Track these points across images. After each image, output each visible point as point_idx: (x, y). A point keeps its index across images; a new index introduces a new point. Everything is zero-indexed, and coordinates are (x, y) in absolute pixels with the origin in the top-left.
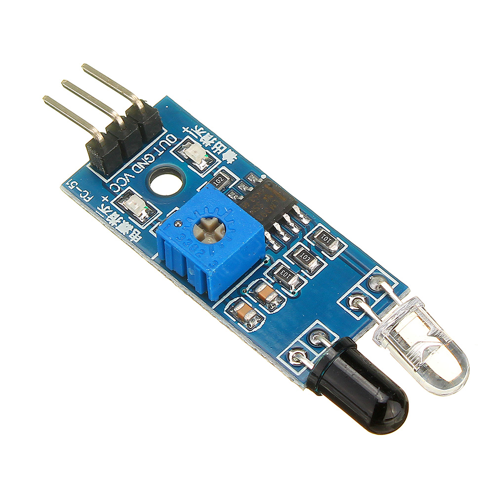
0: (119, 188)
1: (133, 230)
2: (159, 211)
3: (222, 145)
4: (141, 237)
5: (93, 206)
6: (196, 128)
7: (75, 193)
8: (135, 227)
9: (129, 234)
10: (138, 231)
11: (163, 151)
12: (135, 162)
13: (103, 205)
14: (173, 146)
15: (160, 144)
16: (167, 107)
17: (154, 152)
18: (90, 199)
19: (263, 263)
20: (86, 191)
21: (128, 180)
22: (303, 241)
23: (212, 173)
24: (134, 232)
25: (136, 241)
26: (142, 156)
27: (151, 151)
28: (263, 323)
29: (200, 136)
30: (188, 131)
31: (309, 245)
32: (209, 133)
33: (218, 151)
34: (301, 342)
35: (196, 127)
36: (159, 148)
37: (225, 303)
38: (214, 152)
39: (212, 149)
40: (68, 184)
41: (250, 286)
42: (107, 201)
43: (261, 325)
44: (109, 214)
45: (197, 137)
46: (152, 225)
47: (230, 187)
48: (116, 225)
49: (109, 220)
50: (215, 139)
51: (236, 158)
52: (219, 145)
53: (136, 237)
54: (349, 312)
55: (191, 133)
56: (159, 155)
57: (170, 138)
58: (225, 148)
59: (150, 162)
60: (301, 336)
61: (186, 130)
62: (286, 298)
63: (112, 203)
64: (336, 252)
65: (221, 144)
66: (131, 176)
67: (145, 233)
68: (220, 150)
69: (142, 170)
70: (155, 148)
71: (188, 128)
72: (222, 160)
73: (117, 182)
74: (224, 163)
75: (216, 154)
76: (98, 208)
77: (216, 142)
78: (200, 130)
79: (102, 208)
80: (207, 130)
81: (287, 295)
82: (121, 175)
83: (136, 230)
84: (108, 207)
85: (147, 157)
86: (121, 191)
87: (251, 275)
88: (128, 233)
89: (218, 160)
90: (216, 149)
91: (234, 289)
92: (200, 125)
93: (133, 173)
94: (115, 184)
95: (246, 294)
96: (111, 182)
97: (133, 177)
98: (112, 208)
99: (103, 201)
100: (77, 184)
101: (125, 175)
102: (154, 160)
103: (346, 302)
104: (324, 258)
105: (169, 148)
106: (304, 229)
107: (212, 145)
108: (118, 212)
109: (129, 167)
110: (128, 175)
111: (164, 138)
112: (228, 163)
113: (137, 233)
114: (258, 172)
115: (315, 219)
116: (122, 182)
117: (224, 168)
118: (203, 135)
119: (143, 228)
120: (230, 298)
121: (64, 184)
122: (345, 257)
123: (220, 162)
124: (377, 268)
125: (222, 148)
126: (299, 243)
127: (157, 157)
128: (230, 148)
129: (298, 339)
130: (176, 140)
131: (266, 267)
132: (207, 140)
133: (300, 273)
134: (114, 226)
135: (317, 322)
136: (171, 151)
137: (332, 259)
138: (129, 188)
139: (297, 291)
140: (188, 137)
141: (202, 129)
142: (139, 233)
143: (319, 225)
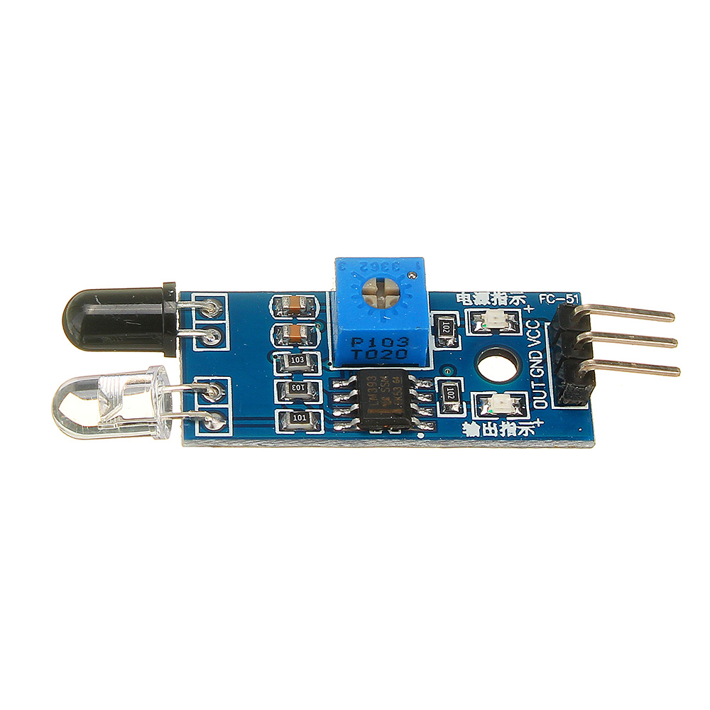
0: (530, 327)
1: (473, 302)
2: (471, 334)
3: (490, 434)
4: (458, 301)
5: (531, 297)
6: (531, 431)
8: (474, 306)
9: (471, 296)
10: (467, 304)
11: (533, 388)
12: (545, 360)
13: (524, 302)
14: (531, 401)
15: (543, 392)
16: (580, 430)
17: (540, 380)
18: (541, 299)
19: (331, 361)
20: (553, 302)
21: (531, 340)
22: (321, 407)
23: (468, 403)
24: (469, 300)
25: (458, 295)
26: (546, 370)
27: (544, 379)
28: (272, 312)
29: (519, 427)
30: (535, 423)
31: (310, 407)
32: (515, 435)
33: (487, 426)
34: (221, 322)
35: (533, 433)
36: (541, 388)
37: (323, 304)
38: (489, 423)
39: (495, 425)
40: (576, 296)
41: (319, 334)
42: (525, 309)
43: (271, 310)
44: (509, 300)
45: (521, 423)
46: (462, 319)
47: (438, 403)
48: (492, 295)
49: (502, 294)
50: (503, 435)
51: (464, 432)
52: (493, 431)
53: (462, 298)
54: (210, 378)
55: (531, 423)
56: (532, 382)
57: (542, 404)
58: (485, 434)
59: (533, 370)
60: (227, 325)
61: (538, 422)
62: (277, 347)
63: (519, 310)
64: (280, 419)
65: (493, 435)
66: (533, 345)
67: (460, 307)
68: (487, 428)
69: (530, 357)
70: (544, 385)
71: (539, 426)
72: (475, 421)
73: (537, 331)
74: (468, 420)
75: (486, 422)
76: (524, 297)
77: (499, 433)
78: (527, 432)
79: (522, 300)
80: (519, 438)
81: (279, 350)
82: (542, 339)
83: (471, 304)
84: (517, 304)
85: (540, 372)
86: (524, 326)
87: (330, 343)
88: (474, 296)
89: (478, 418)
90: (492, 426)
92: (530, 437)
93: (532, 349)
94: (536, 327)
95: (314, 325)
96: (542, 326)
97: (529, 346)
98: (513, 306)
99: (529, 306)
100: (568, 302)
101: (539, 342)
102: (531, 374)
104: (284, 407)
105: (532, 395)
106: (331, 421)
107: (499, 428)
108: (503, 306)
109: (544, 352)
110: (536, 344)
111: (548, 400)
112: (466, 423)
113: (467, 302)
114: (431, 436)
115: (331, 436)
116: (533, 333)
117: (464, 415)
118: (518, 430)
119: (466, 310)
120: (323, 311)
121: (579, 294)
122: (268, 422)
123: (473, 418)
124: (230, 434)
125: (487, 432)
126: (321, 402)
127: (532, 379)
128: (482, 438)
129: (227, 322)
130: (535, 407)
131: (325, 359)
132: (509, 428)
133: (289, 378)
134: (492, 293)
135: (227, 349)
136: (526, 393)
137: (277, 412)
138: (521, 334)
139: (275, 360)
140: (528, 417)
141: (526, 435)
142: (465, 304)
143: (322, 432)
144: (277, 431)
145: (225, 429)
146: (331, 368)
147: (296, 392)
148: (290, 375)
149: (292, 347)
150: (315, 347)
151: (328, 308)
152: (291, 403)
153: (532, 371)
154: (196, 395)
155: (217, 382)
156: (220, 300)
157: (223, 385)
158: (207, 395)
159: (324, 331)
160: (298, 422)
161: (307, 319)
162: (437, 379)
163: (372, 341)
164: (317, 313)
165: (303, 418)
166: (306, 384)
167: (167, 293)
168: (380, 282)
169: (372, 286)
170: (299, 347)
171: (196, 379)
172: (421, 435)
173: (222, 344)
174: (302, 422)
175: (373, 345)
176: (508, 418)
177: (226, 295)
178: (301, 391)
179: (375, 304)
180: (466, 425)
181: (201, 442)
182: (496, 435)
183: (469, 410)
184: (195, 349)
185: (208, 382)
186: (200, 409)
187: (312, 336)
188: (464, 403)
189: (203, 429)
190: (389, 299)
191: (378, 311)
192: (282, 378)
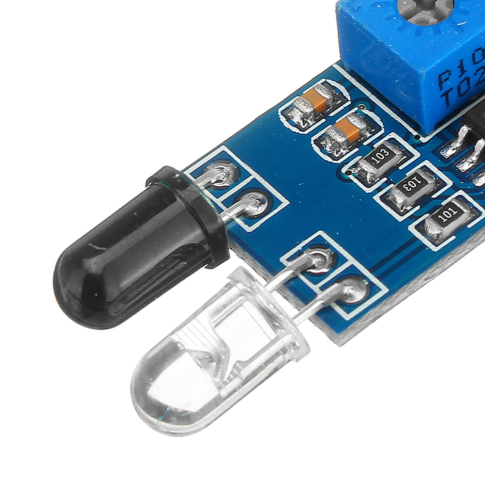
19: (415, 133)
22: (455, 188)
28: (294, 129)
31: (443, 197)
34: (248, 180)
37: (343, 81)
41: (371, 115)
43: (290, 127)
54: (299, 247)
60: (259, 178)
62: (339, 162)
64: (424, 234)
81: (345, 163)
87: (393, 115)
91: (368, 93)
95: (356, 109)
104: (414, 217)
120: (351, 88)
122: (414, 247)
124: (385, 291)
126: (450, 183)
129: (255, 175)
131: (407, 136)
133: (388, 183)
135: (285, 203)
137: (411, 229)
139: (351, 177)
144: (435, 249)
145: (373, 291)
146: (423, 140)
147: (414, 191)
148: (385, 179)
149: (357, 149)
150: (382, 132)
151: (353, 81)
152: (418, 208)
154: (302, 277)
155: (311, 246)
156: (223, 158)
157: (319, 244)
158: (314, 267)
159: (374, 108)
160: (450, 221)
161: (342, 108)
163: (461, 66)
164: (346, 94)
165: (452, 213)
166: (416, 174)
170: (365, 144)
171: (283, 259)
173: (273, 203)
174: (454, 218)
175: (463, 71)
177: (223, 148)
178: (419, 187)
179: (432, 20)
181: (358, 323)
184: (249, 229)
185: (300, 253)
186: (323, 288)
187: (366, 120)
189: (349, 308)
191: (444, 24)
192: (379, 189)
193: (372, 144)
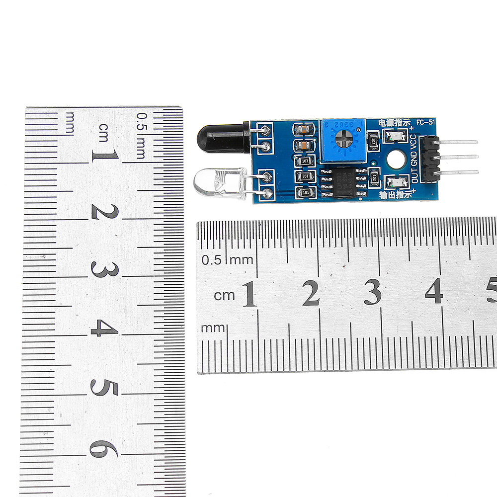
0: (412, 138)
2: (385, 143)
3: (392, 198)
4: (379, 124)
5: (413, 121)
6: (410, 195)
7: (426, 119)
8: (386, 127)
9: (385, 121)
11: (412, 172)
12: (418, 156)
13: (410, 124)
14: (411, 179)
15: (417, 174)
16: (433, 194)
17: (415, 168)
18: (418, 122)
19: (320, 159)
20: (423, 124)
21: (412, 145)
22: (316, 184)
23: (382, 181)
24: (384, 124)
25: (379, 121)
26: (418, 162)
27: (417, 167)
28: (293, 132)
30: (412, 191)
31: (311, 185)
32: (403, 198)
33: (390, 193)
34: (270, 139)
36: (416, 172)
37: (317, 127)
38: (392, 192)
39: (394, 192)
40: (434, 120)
41: (315, 144)
42: (410, 128)
44: (403, 123)
45: (406, 191)
46: (381, 134)
47: (369, 181)
48: (395, 121)
49: (400, 120)
50: (397, 198)
51: (380, 197)
52: (393, 196)
53: (381, 123)
54: (265, 170)
55: (410, 191)
56: (412, 169)
57: (416, 181)
58: (389, 198)
60: (273, 141)
61: (414, 191)
62: (296, 152)
63: (407, 129)
64: (297, 192)
66: (413, 148)
67: (380, 128)
69: (411, 155)
70: (417, 170)
73: (415, 140)
74: (382, 190)
75: (390, 191)
76: (410, 121)
77: (396, 197)
78: (408, 196)
79: (408, 123)
80: (405, 199)
81: (297, 154)
82: (417, 145)
83: (385, 126)
84: (406, 125)
85: (416, 163)
86: (409, 137)
87: (320, 149)
88: (387, 121)
89: (386, 189)
91: (319, 137)
92: (410, 199)
93: (413, 150)
94: (415, 138)
95: (313, 139)
96: (417, 138)
97: (411, 149)
98: (405, 127)
99: (412, 126)
100: (430, 124)
101: (415, 147)
102: (411, 164)
103: (271, 173)
104: (299, 185)
105: (411, 176)
106: (320, 191)
107: (396, 194)
108: (400, 127)
109: (418, 152)
111: (418, 178)
114: (365, 199)
115: (321, 199)
116: (413, 142)
117: (380, 188)
118: (404, 195)
119: (383, 130)
120: (317, 131)
121: (435, 119)
122: (292, 193)
123: (385, 189)
124: (274, 200)
125: (391, 196)
126: (316, 182)
127: (412, 167)
128: (388, 200)
129: (273, 138)
130: (413, 182)
131: (318, 158)
132: (400, 194)
133: (302, 169)
134: (395, 119)
135: (273, 153)
136: (409, 175)
137: (296, 187)
138: (407, 142)
139: (295, 159)
140: (409, 188)
141: (408, 198)
142: (382, 126)
143: (316, 198)
144: (296, 198)
145: (272, 198)
146: (320, 163)
147: (305, 178)
148: (302, 167)
149: (303, 152)
150: (313, 152)
151: (319, 129)
152: (302, 182)
153: (412, 162)
154: (259, 179)
155: (268, 172)
156: (269, 126)
159: (317, 142)
161: (310, 136)
162: (368, 168)
164: (314, 132)
165: (307, 193)
166: (309, 174)
167: (245, 127)
168: (344, 132)
169: (340, 134)
171: (259, 170)
172: (360, 199)
173: (270, 151)
174: (307, 195)
176: (400, 189)
177: (272, 123)
180: (381, 193)
181: (261, 204)
182: (394, 198)
183: (382, 184)
184: (258, 154)
186: (261, 187)
187: (312, 145)
188: (381, 181)
189: (262, 198)
190: (348, 142)
191: (342, 150)
192: (298, 169)
193: (308, 153)
